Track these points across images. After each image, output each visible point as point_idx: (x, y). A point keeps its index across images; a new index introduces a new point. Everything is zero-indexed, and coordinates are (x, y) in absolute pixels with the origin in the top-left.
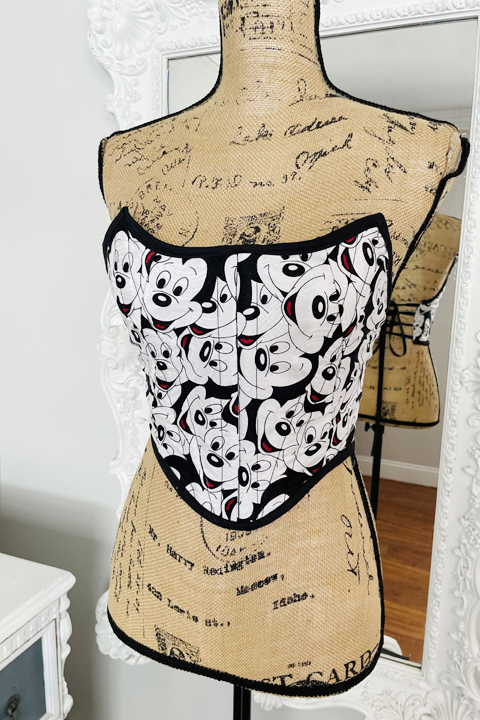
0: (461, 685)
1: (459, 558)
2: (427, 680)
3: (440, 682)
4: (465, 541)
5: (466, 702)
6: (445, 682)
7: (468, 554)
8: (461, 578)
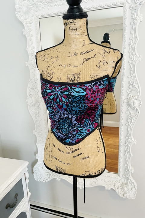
0: (128, 177)
1: (126, 146)
2: (120, 177)
3: (123, 176)
4: (127, 142)
5: (129, 181)
6: (124, 176)
7: (128, 145)
8: (126, 151)
